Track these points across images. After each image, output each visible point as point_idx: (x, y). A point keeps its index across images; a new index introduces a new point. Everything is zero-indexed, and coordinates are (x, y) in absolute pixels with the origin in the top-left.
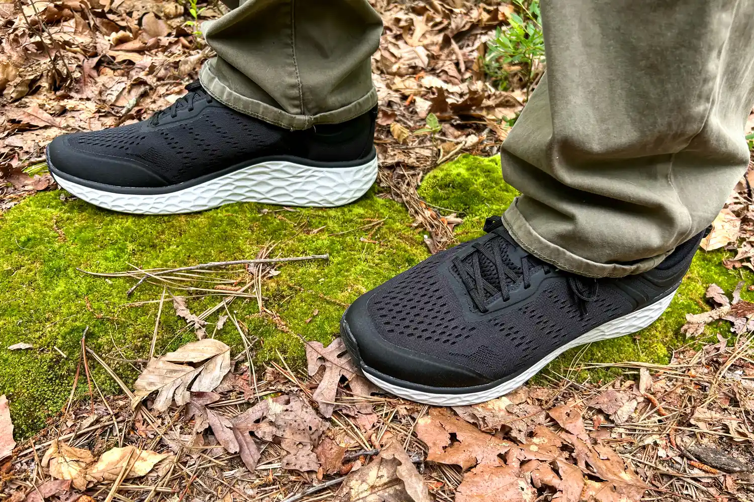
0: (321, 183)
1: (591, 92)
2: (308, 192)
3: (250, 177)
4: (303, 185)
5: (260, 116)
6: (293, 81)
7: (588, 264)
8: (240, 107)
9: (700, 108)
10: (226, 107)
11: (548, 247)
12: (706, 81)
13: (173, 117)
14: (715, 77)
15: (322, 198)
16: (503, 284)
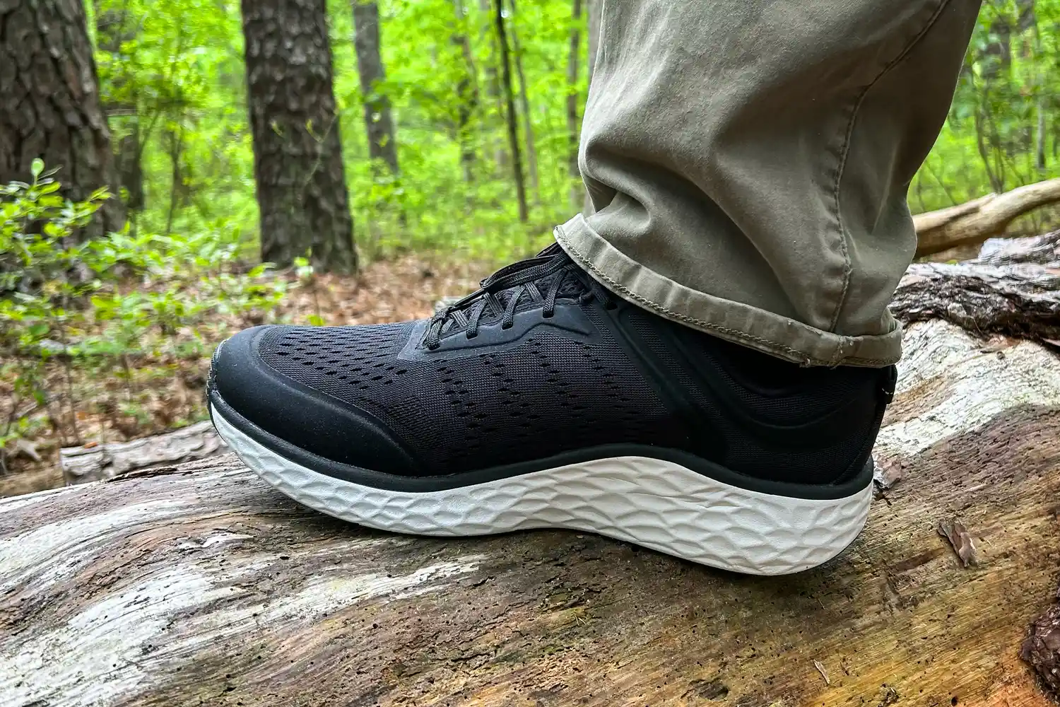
2: (707, 535)
3: (592, 480)
4: (700, 518)
13: (468, 336)
15: (732, 553)
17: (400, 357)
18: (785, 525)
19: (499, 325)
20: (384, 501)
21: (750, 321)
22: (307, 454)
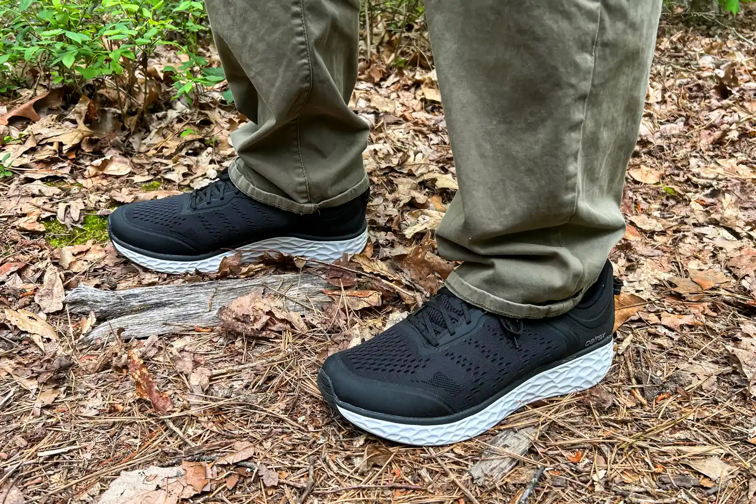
0: (321, 252)
1: (489, 188)
5: (277, 205)
6: (302, 179)
7: (508, 304)
8: (261, 199)
9: (569, 197)
10: (250, 199)
11: (476, 292)
12: (569, 178)
13: (208, 204)
14: (576, 175)
16: (449, 322)
17: (182, 213)
18: (336, 251)
19: (219, 199)
20: (188, 266)
21: (278, 201)
22: (155, 254)
